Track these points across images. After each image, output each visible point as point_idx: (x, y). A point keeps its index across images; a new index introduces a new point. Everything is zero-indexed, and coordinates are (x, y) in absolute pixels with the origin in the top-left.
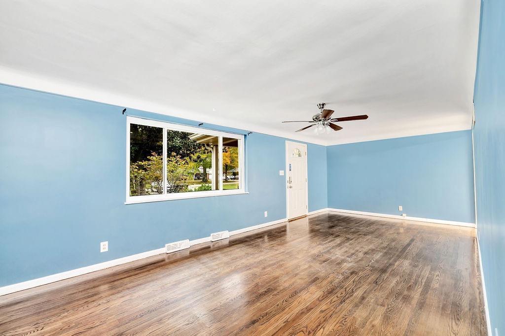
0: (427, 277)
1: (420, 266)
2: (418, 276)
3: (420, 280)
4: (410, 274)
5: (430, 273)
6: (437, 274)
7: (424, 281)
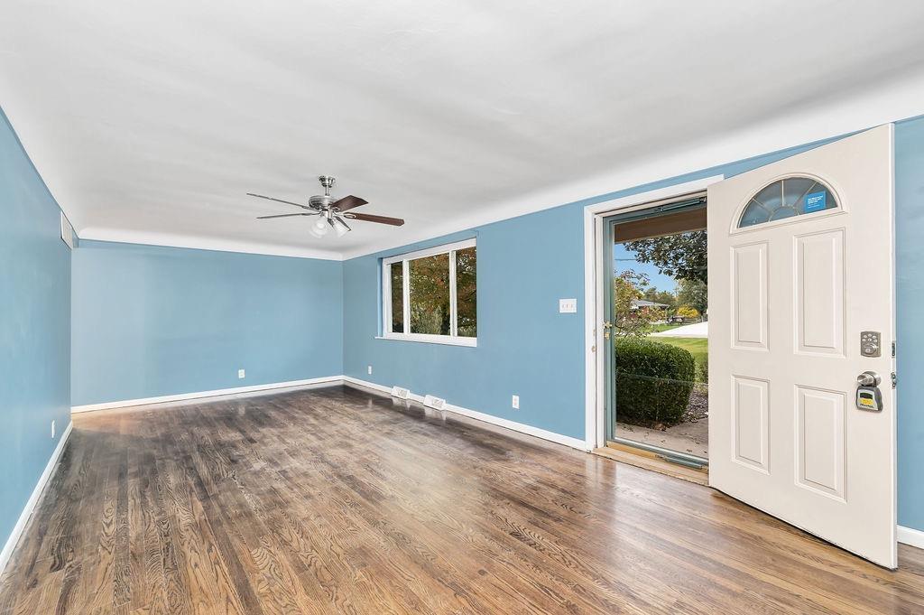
0: (127, 511)
1: (152, 525)
2: (144, 504)
3: (138, 501)
4: (158, 500)
5: (125, 521)
6: (112, 527)
7: (131, 502)
